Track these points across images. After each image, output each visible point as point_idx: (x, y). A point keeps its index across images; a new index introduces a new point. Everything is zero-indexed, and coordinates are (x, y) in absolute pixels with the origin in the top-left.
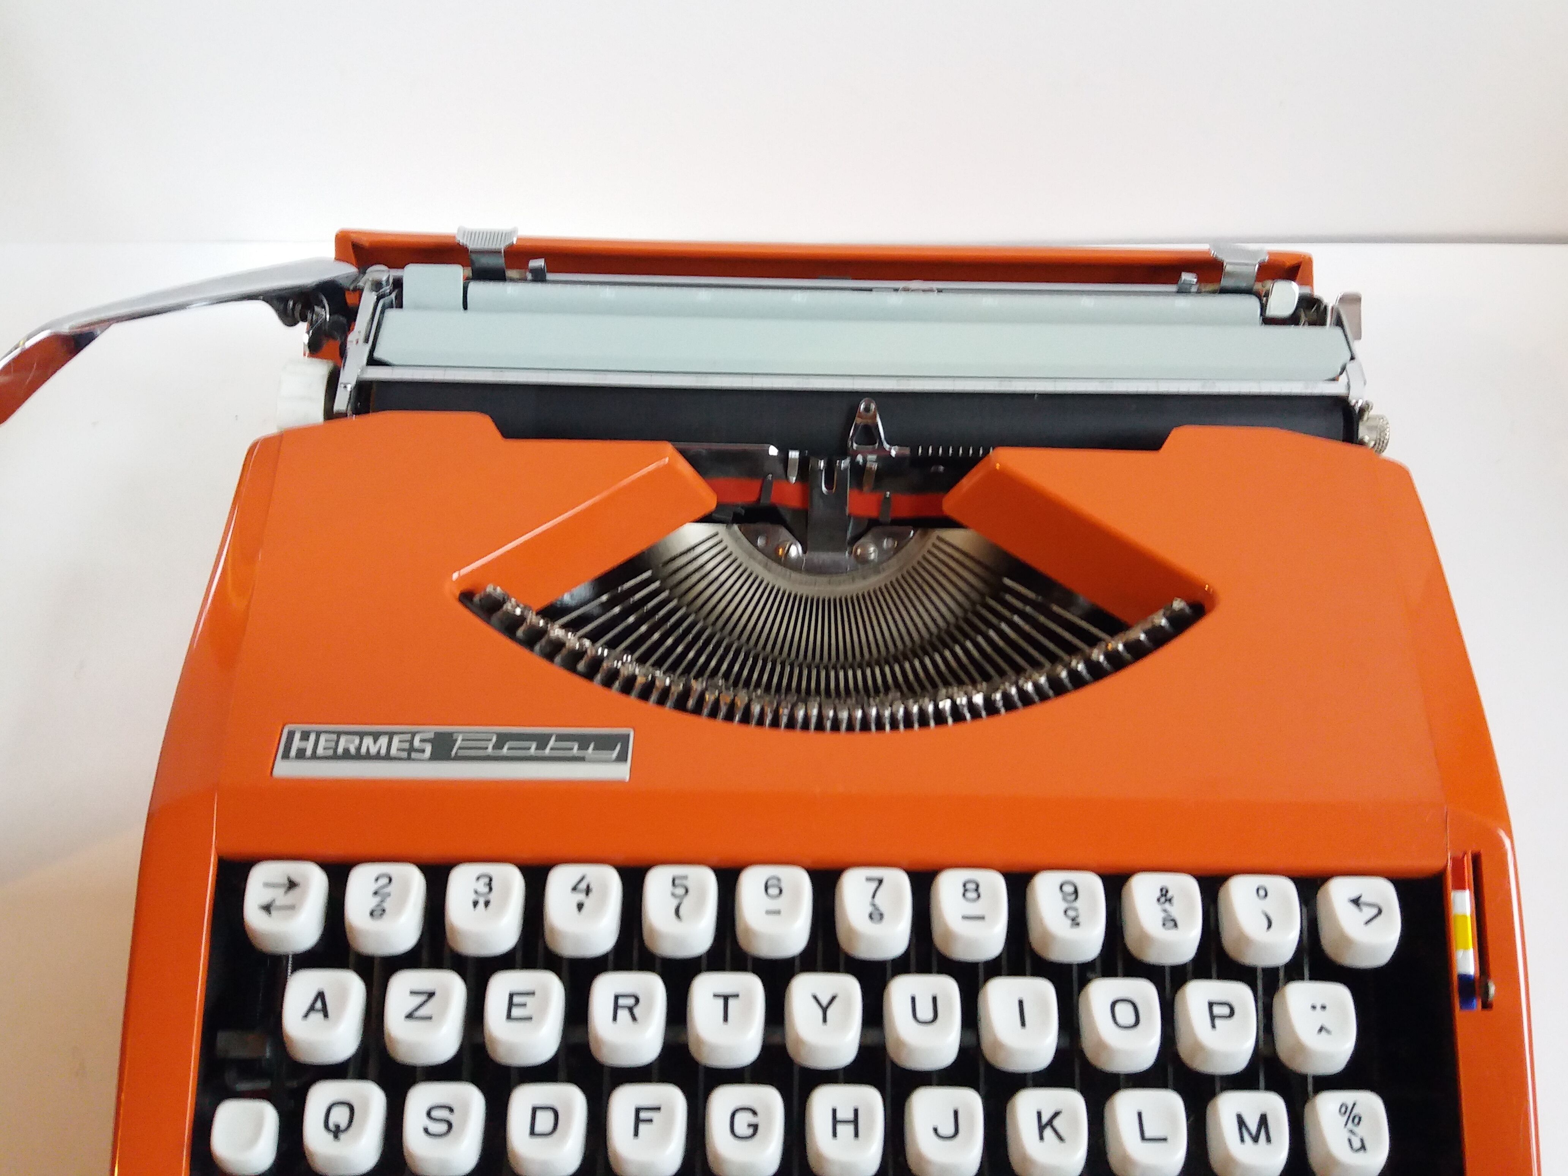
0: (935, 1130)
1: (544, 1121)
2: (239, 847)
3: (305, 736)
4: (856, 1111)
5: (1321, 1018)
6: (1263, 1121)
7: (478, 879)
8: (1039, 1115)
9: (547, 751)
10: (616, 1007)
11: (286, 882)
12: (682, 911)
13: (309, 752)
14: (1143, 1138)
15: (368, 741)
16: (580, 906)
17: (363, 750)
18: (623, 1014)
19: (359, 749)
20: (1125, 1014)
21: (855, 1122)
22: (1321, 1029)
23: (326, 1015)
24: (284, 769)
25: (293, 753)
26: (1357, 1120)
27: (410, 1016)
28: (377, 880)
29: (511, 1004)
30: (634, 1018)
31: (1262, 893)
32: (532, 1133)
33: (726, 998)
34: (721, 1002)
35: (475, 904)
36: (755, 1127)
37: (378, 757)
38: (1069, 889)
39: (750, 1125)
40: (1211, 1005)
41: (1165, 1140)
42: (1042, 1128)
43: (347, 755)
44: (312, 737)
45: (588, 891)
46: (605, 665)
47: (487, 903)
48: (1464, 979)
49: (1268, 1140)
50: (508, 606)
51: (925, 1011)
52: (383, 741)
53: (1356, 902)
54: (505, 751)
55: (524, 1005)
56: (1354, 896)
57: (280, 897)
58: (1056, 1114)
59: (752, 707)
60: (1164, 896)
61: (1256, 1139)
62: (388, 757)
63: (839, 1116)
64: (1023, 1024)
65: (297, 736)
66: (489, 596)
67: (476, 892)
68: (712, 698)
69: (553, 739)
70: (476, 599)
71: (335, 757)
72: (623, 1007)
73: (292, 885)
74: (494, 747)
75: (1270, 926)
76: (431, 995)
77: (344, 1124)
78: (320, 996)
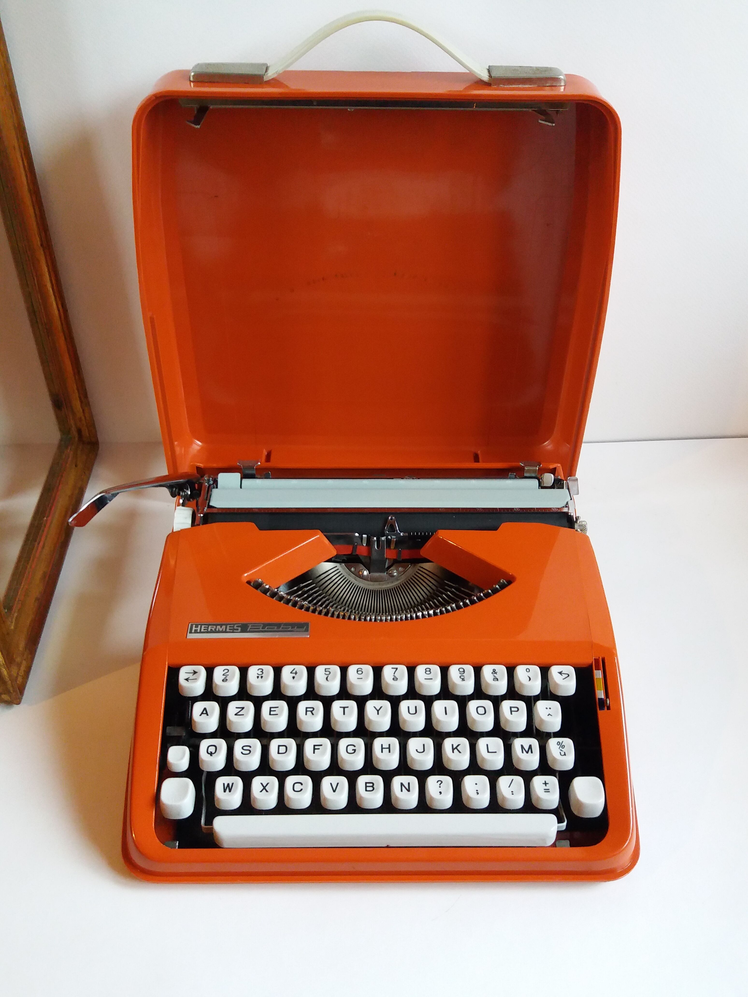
0: (417, 750)
1: (282, 749)
2: (176, 661)
3: (197, 626)
4: (389, 745)
5: (549, 711)
6: (530, 747)
7: (258, 670)
8: (453, 745)
9: (281, 629)
10: (306, 711)
11: (193, 672)
12: (328, 679)
13: (199, 631)
14: (488, 752)
15: (218, 627)
16: (294, 678)
17: (217, 630)
18: (309, 713)
19: (215, 629)
20: (481, 710)
21: (389, 748)
22: (549, 715)
23: (207, 715)
24: (190, 636)
25: (193, 631)
26: (563, 747)
27: (236, 715)
28: (224, 671)
29: (270, 711)
30: (313, 714)
31: (528, 670)
32: (279, 753)
33: (344, 708)
34: (342, 709)
35: (258, 677)
36: (355, 750)
37: (222, 632)
38: (461, 670)
39: (353, 750)
40: (511, 708)
41: (496, 752)
42: (453, 749)
43: (212, 632)
44: (199, 626)
45: (296, 673)
46: (299, 603)
47: (262, 677)
48: (600, 699)
49: (532, 752)
50: (264, 585)
51: (412, 711)
52: (224, 627)
53: (560, 673)
54: (266, 629)
55: (275, 711)
56: (560, 671)
57: (191, 676)
58: (458, 745)
59: (351, 617)
60: (494, 672)
61: (527, 752)
62: (226, 632)
63: (384, 747)
64: (446, 714)
65: (194, 626)
66: (256, 582)
67: (258, 674)
68: (337, 613)
69: (282, 625)
70: (252, 584)
71: (208, 632)
72: (309, 711)
73: (195, 672)
74: (262, 628)
75: (530, 679)
76: (243, 708)
77: (213, 752)
78: (205, 709)
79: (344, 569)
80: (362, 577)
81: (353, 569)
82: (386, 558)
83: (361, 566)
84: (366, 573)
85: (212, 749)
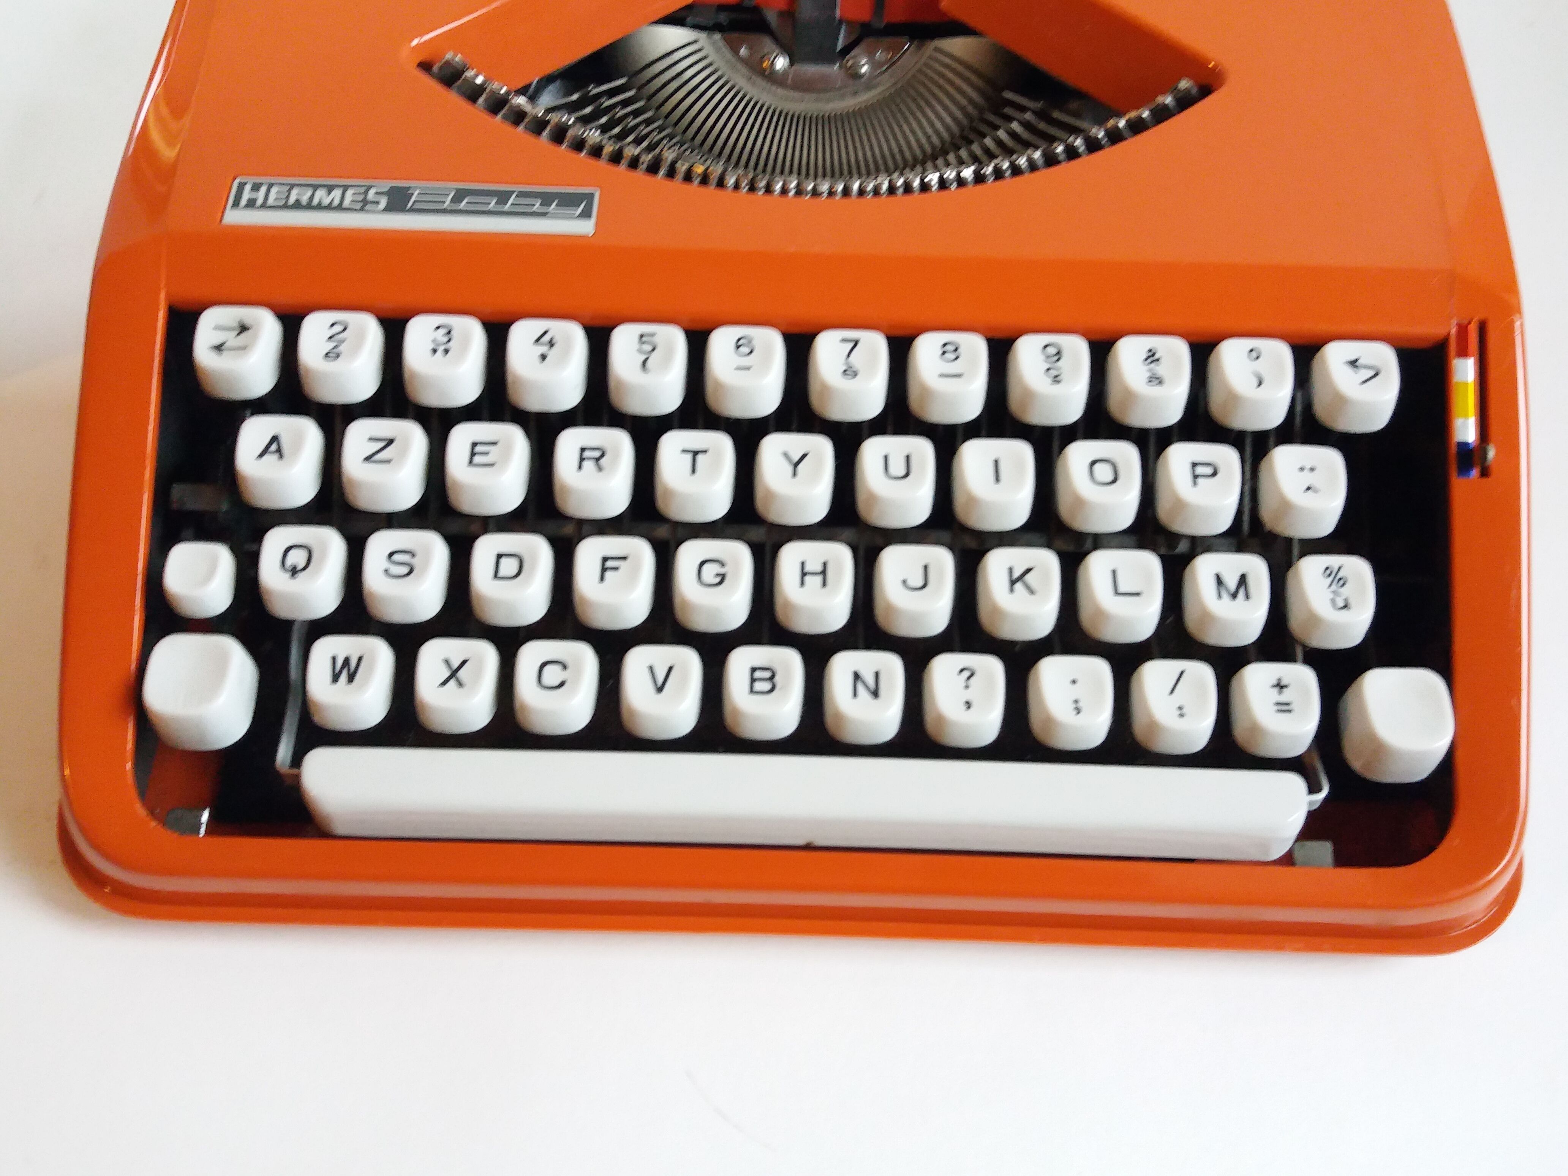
0: (904, 582)
1: (509, 566)
2: (189, 292)
3: (256, 187)
4: (825, 564)
5: (1308, 479)
6: (1243, 580)
7: (437, 329)
8: (1011, 570)
9: (507, 207)
10: (582, 459)
11: (237, 325)
12: (649, 363)
13: (260, 202)
14: (1117, 593)
15: (320, 194)
16: (543, 357)
17: (316, 201)
18: (588, 465)
19: (312, 197)
20: (1104, 472)
21: (824, 572)
22: (1309, 489)
23: (281, 456)
24: (234, 217)
25: (244, 202)
26: (1342, 581)
27: (368, 459)
28: (333, 325)
29: (473, 454)
30: (600, 469)
31: (1255, 354)
32: (496, 576)
33: (696, 453)
34: (689, 457)
35: (435, 351)
36: (722, 578)
37: (329, 207)
38: (1052, 350)
39: (718, 575)
40: (1194, 465)
41: (1138, 594)
42: (1013, 582)
43: (297, 205)
44: (263, 189)
45: (551, 344)
46: (570, 133)
47: (446, 351)
48: (1463, 446)
49: (1247, 597)
50: (469, 74)
51: (897, 468)
52: (337, 193)
53: (1353, 363)
54: (463, 205)
55: (486, 453)
56: (1353, 358)
57: (230, 338)
58: (1028, 571)
59: (727, 177)
60: (1152, 357)
61: (1234, 596)
62: (340, 208)
63: (808, 568)
64: (997, 479)
65: (248, 188)
66: (447, 63)
67: (435, 341)
68: (684, 168)
69: (514, 196)
70: (435, 69)
71: (285, 207)
72: (589, 459)
73: (243, 328)
74: (452, 201)
75: (1260, 384)
76: (390, 442)
77: (301, 564)
78: (275, 439)
79: (718, 50)
80: (771, 77)
81: (743, 51)
82: (841, 22)
83: (768, 44)
84: (781, 63)
85: (297, 558)
